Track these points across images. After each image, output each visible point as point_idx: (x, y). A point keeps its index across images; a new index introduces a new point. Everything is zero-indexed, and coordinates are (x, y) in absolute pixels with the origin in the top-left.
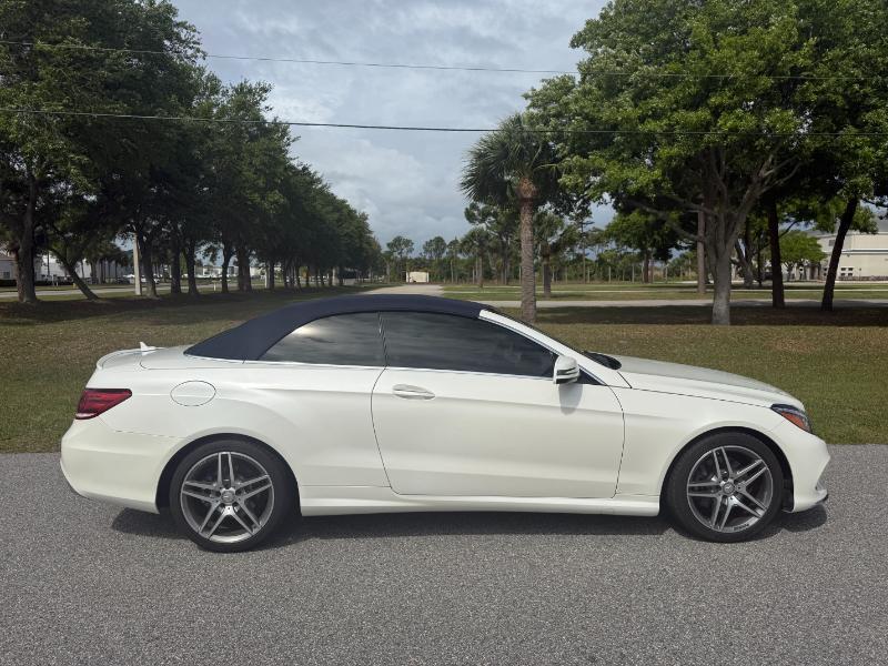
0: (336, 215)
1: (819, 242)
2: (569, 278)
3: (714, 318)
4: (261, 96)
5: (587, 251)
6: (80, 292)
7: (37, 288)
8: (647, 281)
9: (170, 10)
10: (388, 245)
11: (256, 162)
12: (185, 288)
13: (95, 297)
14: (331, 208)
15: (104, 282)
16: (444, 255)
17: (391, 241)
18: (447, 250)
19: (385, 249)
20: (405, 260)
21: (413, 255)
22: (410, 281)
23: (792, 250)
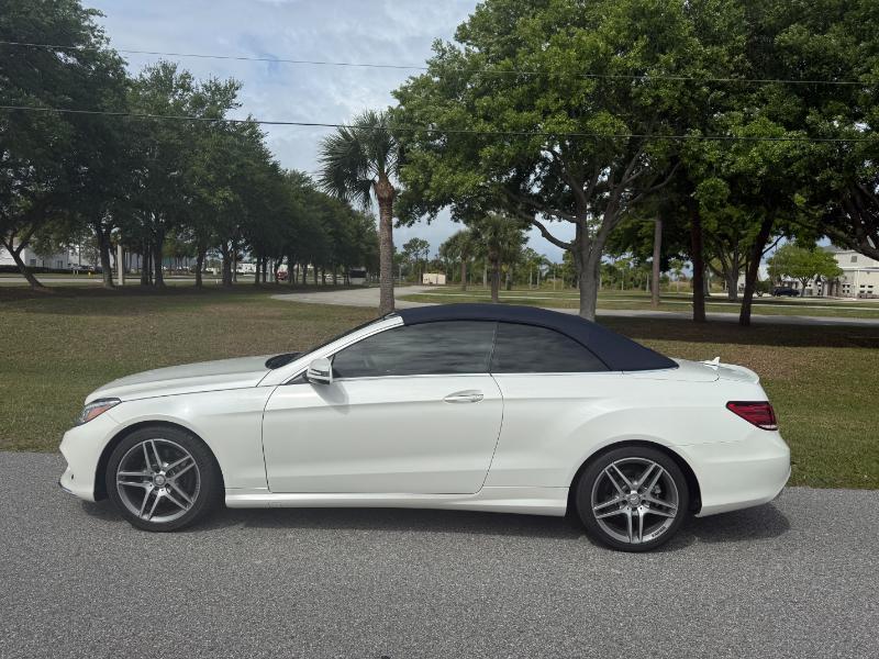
1: (836, 258)
4: (232, 93)
6: (26, 280)
10: (404, 246)
13: (40, 285)
17: (407, 242)
19: (400, 250)
20: (421, 262)
21: (431, 257)
22: (427, 282)
23: (805, 265)
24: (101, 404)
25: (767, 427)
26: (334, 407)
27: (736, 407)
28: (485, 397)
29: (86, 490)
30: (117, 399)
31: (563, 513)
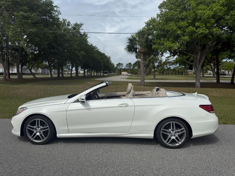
0: (100, 57)
2: (166, 74)
3: (196, 86)
4: (81, 26)
5: (171, 66)
6: (33, 76)
7: (23, 75)
8: (187, 75)
9: (52, 2)
10: (117, 65)
11: (77, 43)
12: (61, 76)
13: (36, 77)
14: (99, 55)
15: (44, 74)
16: (131, 68)
18: (132, 66)
19: (115, 66)
20: (121, 69)
21: (123, 68)
22: (122, 74)
23: (229, 67)
24: (22, 109)
25: (211, 112)
26: (87, 109)
27: (202, 106)
28: (129, 105)
29: (18, 133)
30: (26, 108)
31: (153, 138)
